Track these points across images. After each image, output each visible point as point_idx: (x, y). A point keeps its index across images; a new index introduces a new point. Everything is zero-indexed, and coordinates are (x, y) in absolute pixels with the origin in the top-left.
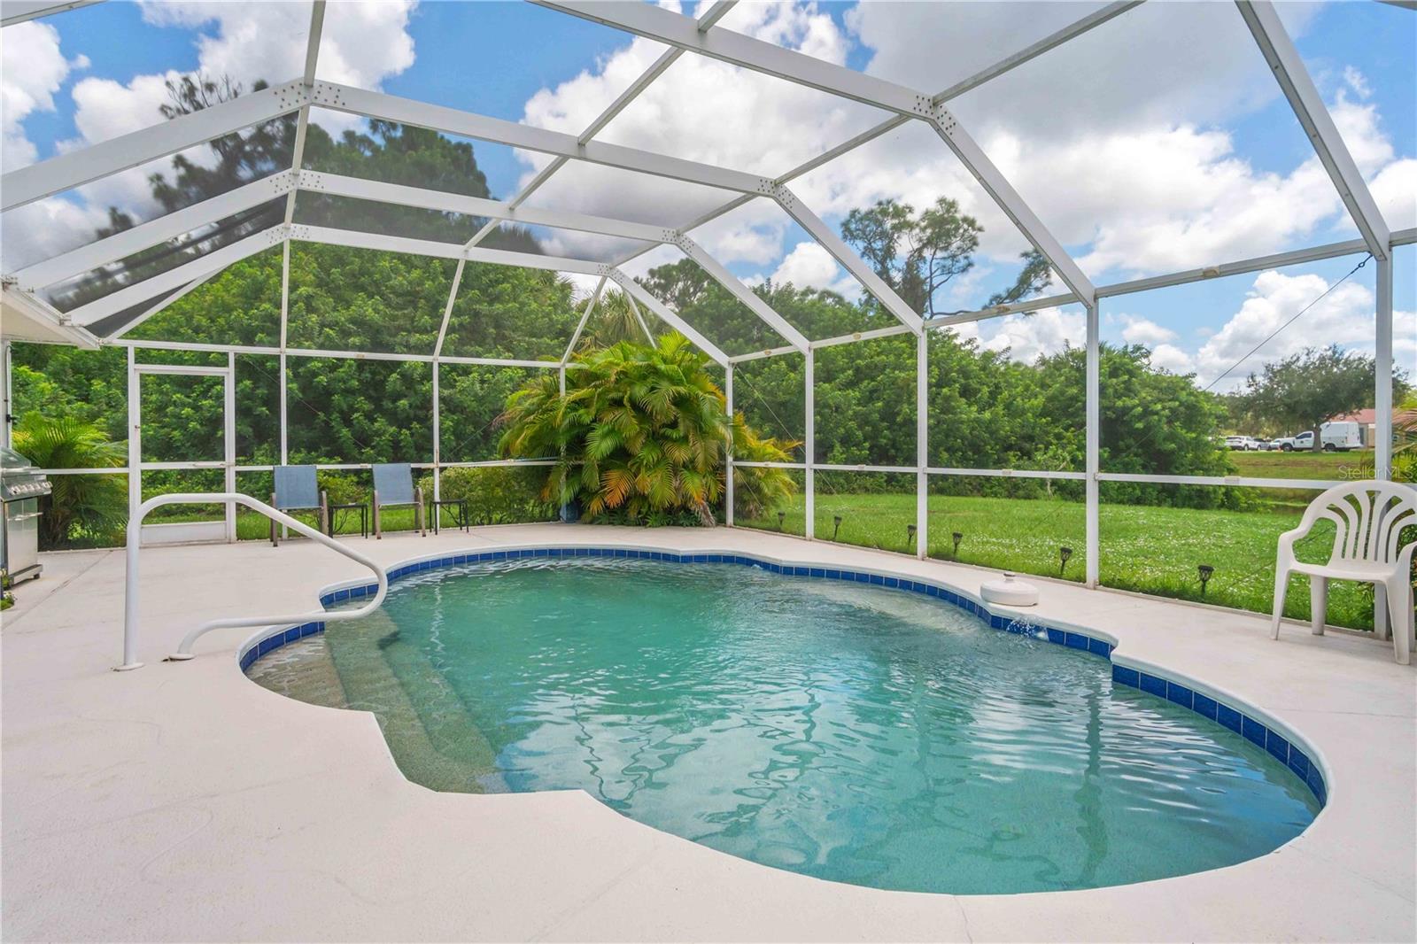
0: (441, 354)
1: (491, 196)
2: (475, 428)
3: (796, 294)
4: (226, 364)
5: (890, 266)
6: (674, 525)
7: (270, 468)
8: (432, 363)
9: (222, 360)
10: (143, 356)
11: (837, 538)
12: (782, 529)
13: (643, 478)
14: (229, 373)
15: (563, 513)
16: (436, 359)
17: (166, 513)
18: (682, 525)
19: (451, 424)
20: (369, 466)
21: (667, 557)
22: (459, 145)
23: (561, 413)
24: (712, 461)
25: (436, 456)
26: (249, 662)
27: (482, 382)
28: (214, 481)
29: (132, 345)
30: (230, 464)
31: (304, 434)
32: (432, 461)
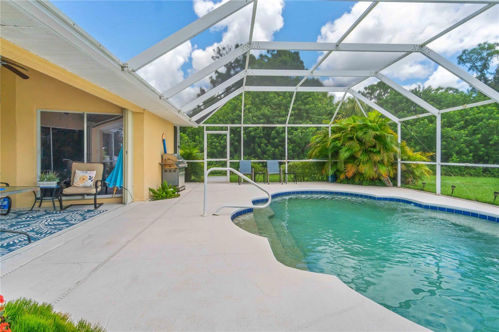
0: (288, 124)
1: (305, 68)
2: (299, 149)
3: (433, 90)
4: (227, 130)
5: (486, 72)
6: (374, 185)
7: (238, 161)
8: (285, 127)
9: (226, 129)
10: (208, 129)
11: (453, 195)
12: (424, 189)
13: (361, 166)
14: (228, 133)
15: (330, 179)
16: (287, 125)
17: (212, 173)
18: (377, 185)
19: (291, 147)
20: (266, 161)
21: (371, 197)
22: (295, 53)
23: (329, 143)
24: (391, 161)
25: (286, 158)
26: (234, 217)
27: (302, 132)
28: (224, 164)
29: (205, 125)
30: (228, 160)
31: (248, 151)
32: (285, 159)
